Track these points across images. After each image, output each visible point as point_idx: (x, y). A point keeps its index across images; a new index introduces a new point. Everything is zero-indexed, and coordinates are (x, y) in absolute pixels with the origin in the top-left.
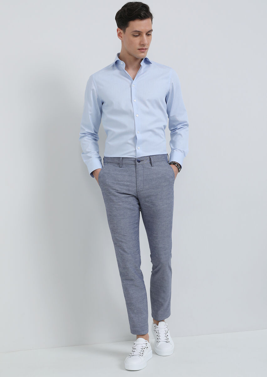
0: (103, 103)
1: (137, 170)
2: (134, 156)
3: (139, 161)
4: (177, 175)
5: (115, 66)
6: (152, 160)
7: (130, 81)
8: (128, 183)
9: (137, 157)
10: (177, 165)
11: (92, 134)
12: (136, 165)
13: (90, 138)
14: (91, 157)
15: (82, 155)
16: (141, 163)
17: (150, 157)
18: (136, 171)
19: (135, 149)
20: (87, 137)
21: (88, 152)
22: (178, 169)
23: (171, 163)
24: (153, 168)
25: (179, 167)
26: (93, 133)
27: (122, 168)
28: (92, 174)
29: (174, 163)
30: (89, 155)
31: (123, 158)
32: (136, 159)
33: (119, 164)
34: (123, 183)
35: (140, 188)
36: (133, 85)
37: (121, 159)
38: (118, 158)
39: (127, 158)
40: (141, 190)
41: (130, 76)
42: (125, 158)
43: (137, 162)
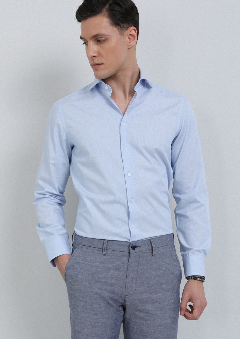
0: (73, 147)
1: (129, 260)
2: (126, 239)
3: (134, 248)
7: (120, 116)
8: (113, 282)
9: (131, 241)
11: (55, 195)
12: (129, 252)
13: (52, 202)
14: (52, 234)
15: (38, 228)
16: (137, 250)
17: (150, 241)
18: (128, 262)
19: (128, 228)
20: (46, 200)
21: (48, 225)
24: (153, 258)
26: (56, 193)
27: (106, 257)
28: (54, 262)
30: (48, 229)
31: (108, 240)
32: (130, 243)
33: (101, 250)
34: (105, 280)
35: (130, 289)
36: (123, 124)
37: (106, 242)
38: (101, 240)
39: (116, 242)
40: (132, 293)
41: (119, 109)
42: (111, 242)
43: (131, 249)
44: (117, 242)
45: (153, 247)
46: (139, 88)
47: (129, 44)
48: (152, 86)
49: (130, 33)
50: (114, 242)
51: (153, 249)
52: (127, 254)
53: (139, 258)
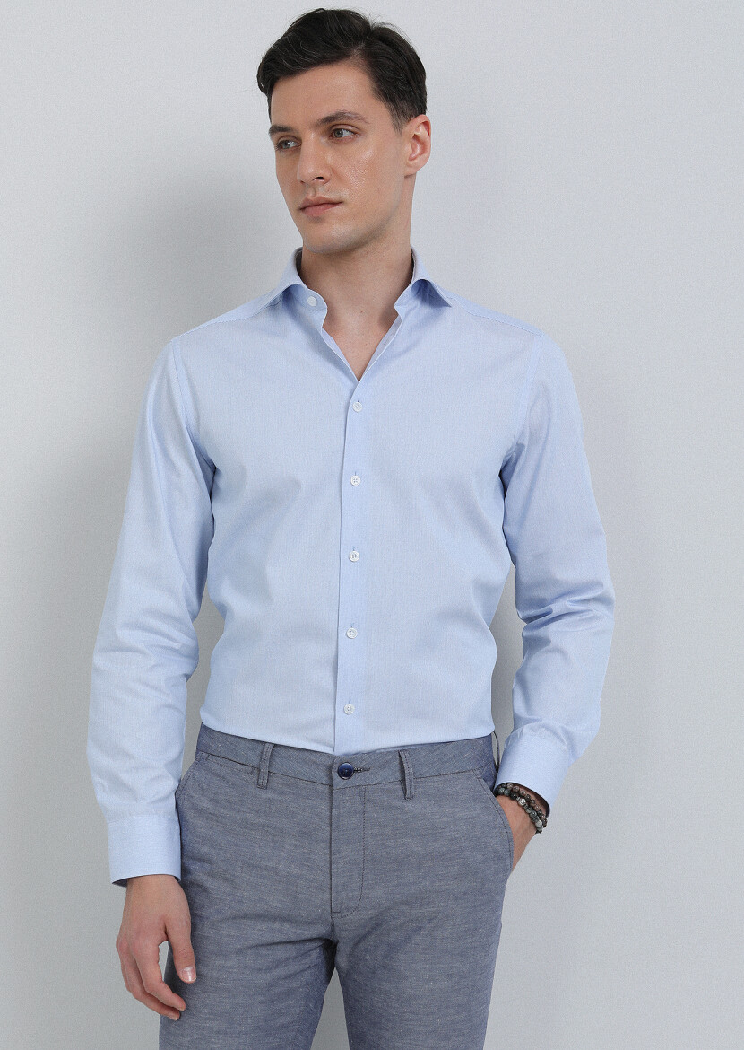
1: (334, 811)
2: (325, 744)
3: (348, 773)
4: (523, 846)
5: (281, 305)
6: (409, 770)
7: (350, 384)
9: (337, 752)
10: (529, 801)
12: (331, 786)
16: (355, 780)
17: (400, 756)
18: (331, 816)
19: (329, 712)
22: (532, 819)
23: (502, 790)
24: (409, 805)
25: (537, 809)
27: (269, 795)
29: (515, 792)
31: (276, 745)
32: (333, 759)
33: (256, 771)
34: (271, 864)
35: (344, 894)
36: (354, 406)
37: (268, 750)
38: (255, 744)
39: (296, 753)
40: (351, 904)
41: (345, 362)
42: (282, 751)
43: (335, 775)
44: (301, 754)
45: (407, 775)
46: (408, 305)
47: (411, 163)
48: (449, 302)
49: (417, 133)
50: (291, 752)
51: (407, 781)
52: (326, 790)
53: (363, 803)
